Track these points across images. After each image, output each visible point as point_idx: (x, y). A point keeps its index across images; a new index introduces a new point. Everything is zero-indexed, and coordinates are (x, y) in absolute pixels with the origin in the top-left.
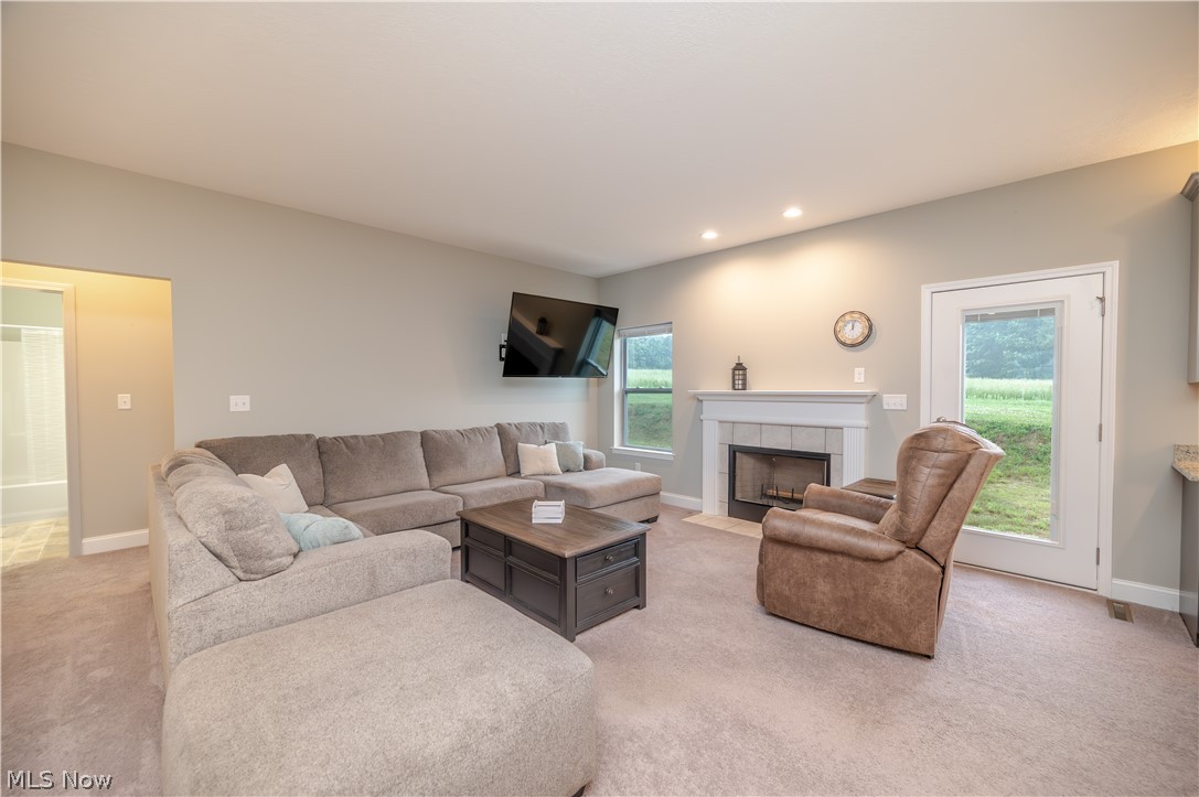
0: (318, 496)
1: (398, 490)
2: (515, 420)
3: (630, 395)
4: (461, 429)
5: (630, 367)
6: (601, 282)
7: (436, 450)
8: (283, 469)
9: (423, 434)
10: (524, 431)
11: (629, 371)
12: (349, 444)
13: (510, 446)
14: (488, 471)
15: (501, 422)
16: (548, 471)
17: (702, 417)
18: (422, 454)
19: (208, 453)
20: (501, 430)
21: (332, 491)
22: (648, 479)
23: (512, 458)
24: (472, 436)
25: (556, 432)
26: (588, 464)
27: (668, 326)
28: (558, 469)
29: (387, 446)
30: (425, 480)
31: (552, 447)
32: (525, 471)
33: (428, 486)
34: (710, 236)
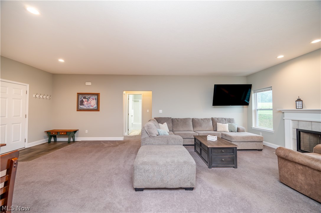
0: (171, 129)
1: (186, 130)
2: (217, 117)
3: (259, 111)
4: (202, 118)
5: (259, 102)
6: (248, 77)
7: (195, 123)
8: (165, 123)
9: (193, 119)
10: (219, 120)
11: (258, 103)
12: (177, 120)
13: (215, 123)
14: (207, 129)
15: (213, 117)
16: (225, 131)
17: (284, 118)
18: (192, 123)
19: (155, 120)
20: (213, 119)
21: (173, 129)
22: (257, 137)
23: (215, 126)
24: (204, 120)
25: (230, 121)
26: (238, 130)
27: (270, 88)
28: (228, 131)
29: (184, 121)
30: (192, 129)
31: (227, 125)
32: (218, 130)
33: (193, 130)
34: (281, 57)
